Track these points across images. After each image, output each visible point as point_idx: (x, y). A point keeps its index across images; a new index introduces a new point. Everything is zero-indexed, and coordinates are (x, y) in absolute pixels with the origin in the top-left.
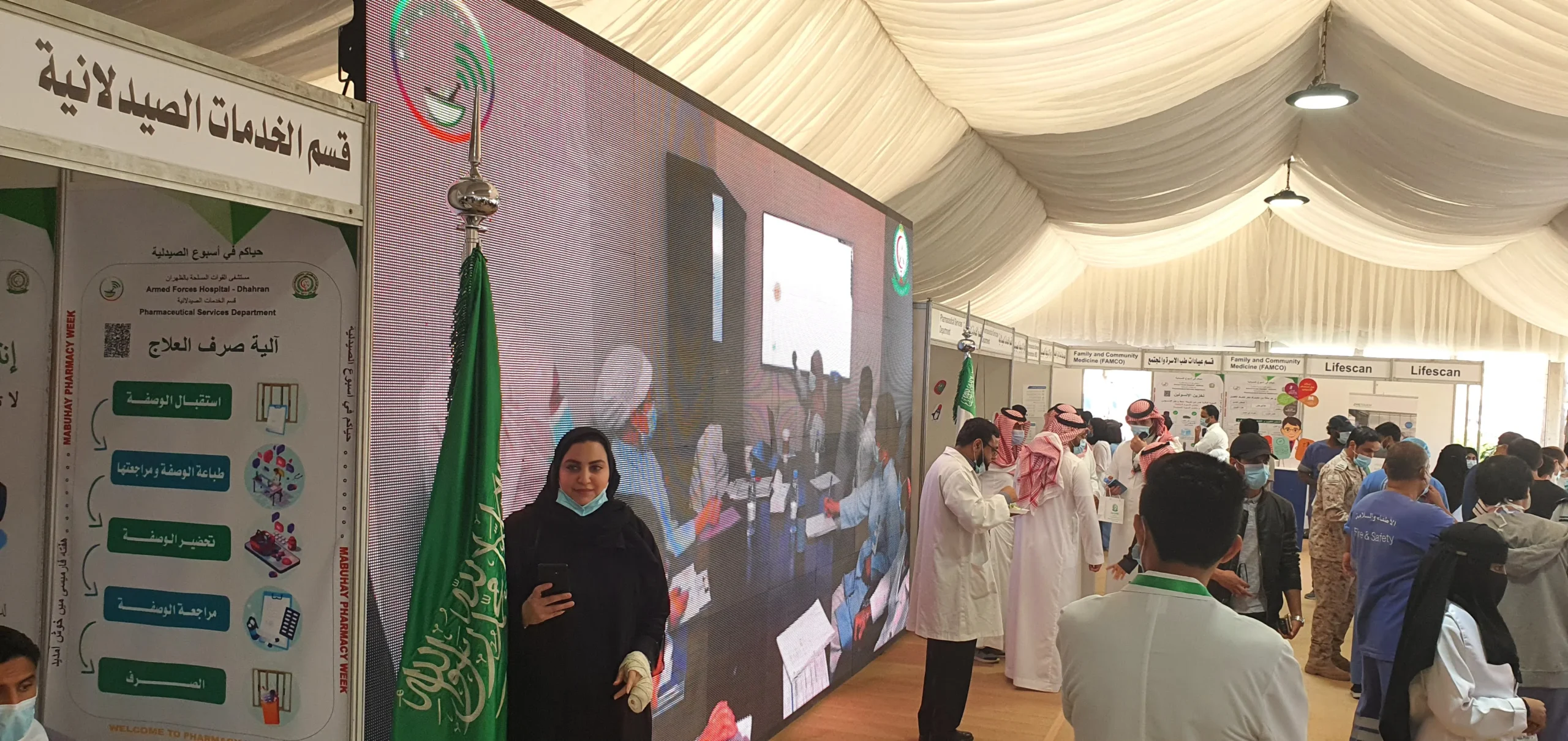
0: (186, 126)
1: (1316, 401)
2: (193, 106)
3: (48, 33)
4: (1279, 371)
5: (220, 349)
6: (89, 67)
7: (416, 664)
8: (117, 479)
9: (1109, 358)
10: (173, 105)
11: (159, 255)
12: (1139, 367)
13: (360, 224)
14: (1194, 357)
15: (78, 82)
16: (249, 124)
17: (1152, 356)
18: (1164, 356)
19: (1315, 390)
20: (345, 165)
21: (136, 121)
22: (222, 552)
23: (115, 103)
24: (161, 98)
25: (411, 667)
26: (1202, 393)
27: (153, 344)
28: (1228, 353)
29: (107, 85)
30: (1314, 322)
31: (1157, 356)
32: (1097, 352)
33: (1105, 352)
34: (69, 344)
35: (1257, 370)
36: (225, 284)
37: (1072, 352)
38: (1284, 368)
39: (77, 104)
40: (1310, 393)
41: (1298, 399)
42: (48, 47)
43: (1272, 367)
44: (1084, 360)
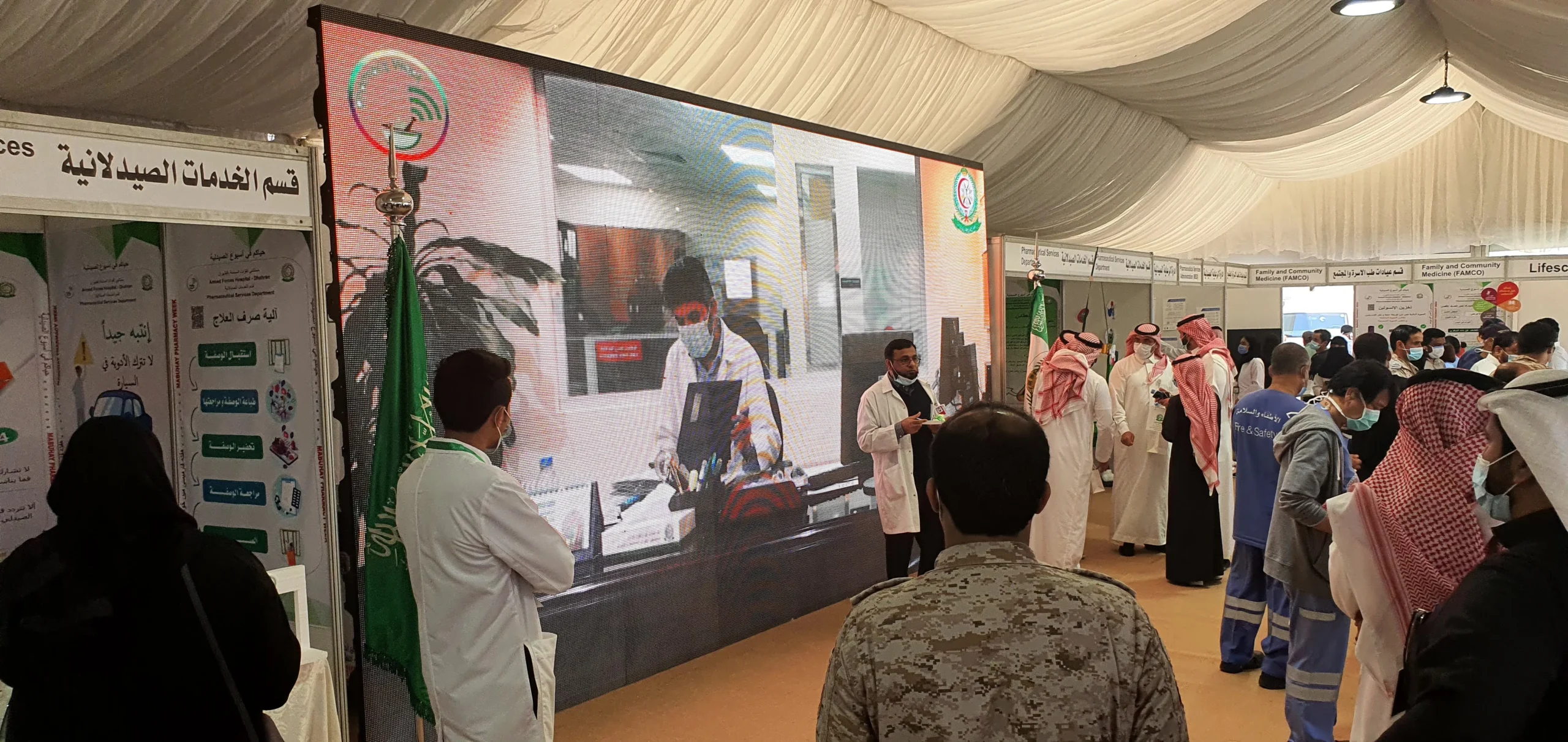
0: (166, 182)
1: (1518, 305)
2: (170, 169)
3: (64, 140)
4: (1477, 276)
5: (248, 320)
6: (94, 156)
7: (377, 525)
8: (204, 409)
9: (1292, 275)
10: (156, 170)
11: (214, 259)
12: (1323, 281)
13: (310, 229)
14: (1380, 268)
15: (88, 165)
16: (214, 174)
17: (1337, 270)
18: (1349, 269)
19: (1515, 294)
20: (295, 191)
21: (129, 183)
22: (258, 454)
23: (114, 174)
24: (145, 167)
25: (374, 527)
26: (1408, 304)
27: (216, 318)
28: (1419, 261)
29: (108, 165)
30: (1537, 220)
31: (1342, 269)
32: (1280, 269)
33: (1288, 269)
34: (175, 322)
35: (1452, 277)
36: (247, 275)
37: (1253, 271)
38: (1482, 272)
39: (88, 178)
40: (1510, 297)
41: (1496, 304)
42: (66, 148)
43: (1468, 273)
44: (1266, 279)
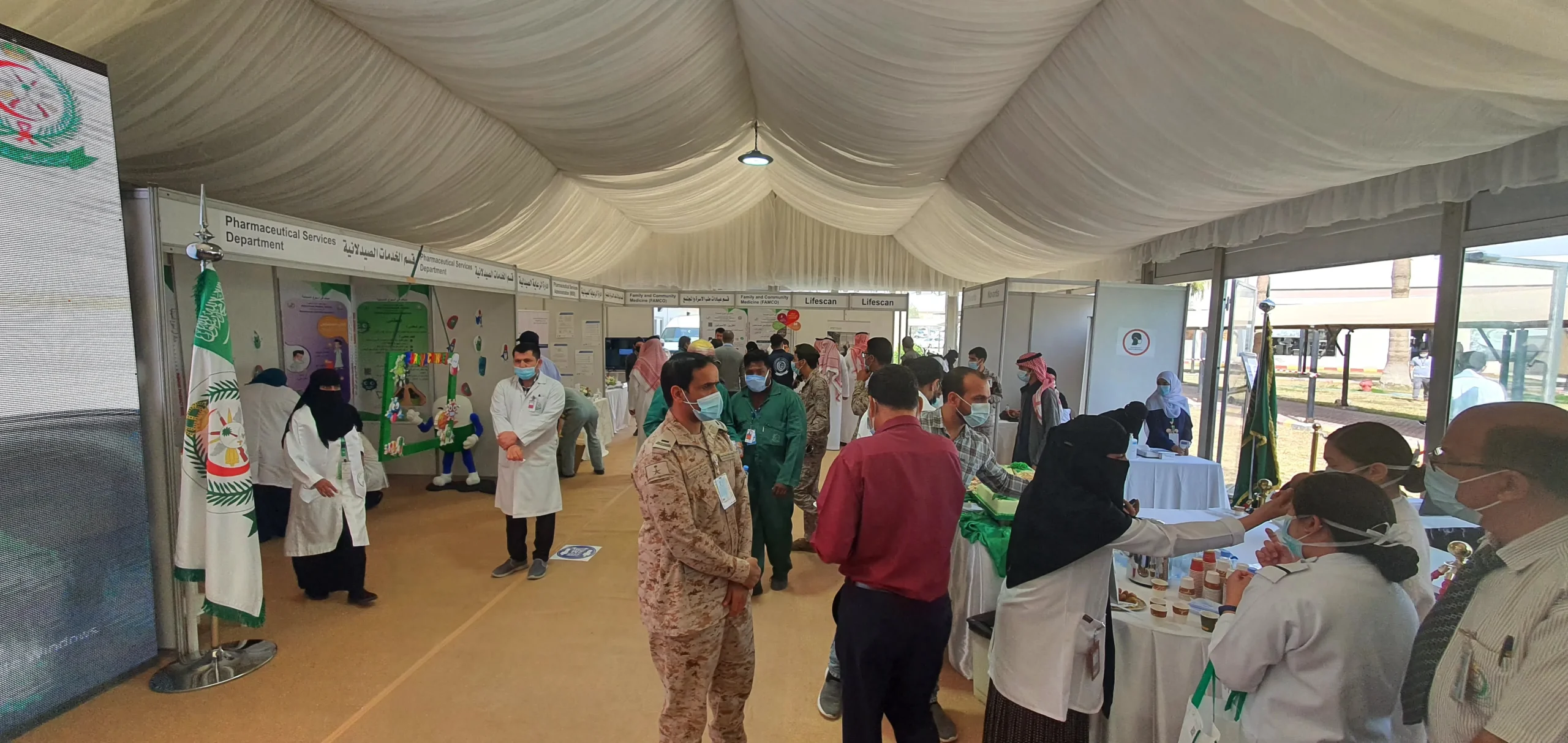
1: (797, 329)
4: (774, 305)
9: (656, 298)
12: (677, 304)
14: (715, 296)
17: (686, 296)
18: (694, 296)
19: (798, 318)
28: (739, 293)
30: (806, 272)
32: (649, 294)
33: (655, 294)
35: (759, 304)
37: (628, 293)
38: (778, 302)
40: (794, 320)
41: (787, 325)
43: (769, 302)
44: (637, 301)
